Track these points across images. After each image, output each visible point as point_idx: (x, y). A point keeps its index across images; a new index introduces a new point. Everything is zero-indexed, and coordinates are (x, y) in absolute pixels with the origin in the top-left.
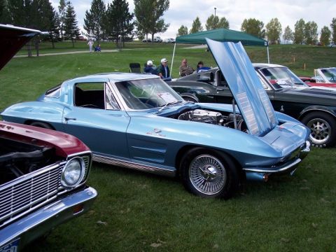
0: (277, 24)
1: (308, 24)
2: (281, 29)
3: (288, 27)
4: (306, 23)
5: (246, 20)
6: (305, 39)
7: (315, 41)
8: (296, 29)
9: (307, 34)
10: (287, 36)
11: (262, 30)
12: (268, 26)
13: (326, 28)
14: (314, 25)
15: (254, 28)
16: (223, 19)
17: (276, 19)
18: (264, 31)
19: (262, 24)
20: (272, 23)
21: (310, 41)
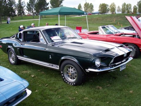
0: (114, 5)
1: (127, 5)
2: (116, 7)
3: (119, 6)
4: (126, 4)
5: (101, 4)
6: (126, 11)
7: (131, 12)
8: (122, 7)
9: (127, 9)
10: (118, 11)
11: (108, 8)
12: (110, 6)
13: (135, 6)
14: (130, 5)
15: (104, 7)
16: (91, 4)
17: (114, 3)
18: (109, 8)
19: (108, 5)
20: (112, 5)
21: (128, 12)
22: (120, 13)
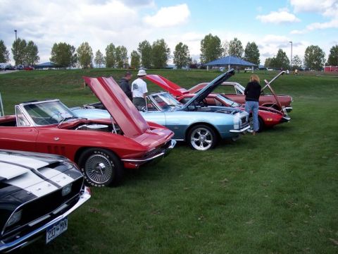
0: (88, 48)
1: (118, 48)
2: (92, 54)
3: (99, 51)
4: (116, 47)
5: (55, 45)
6: (117, 63)
7: (127, 65)
8: (107, 53)
9: (118, 59)
10: (98, 61)
11: (73, 55)
12: (79, 51)
13: (134, 52)
14: (124, 49)
15: (65, 53)
16: (31, 43)
17: (87, 44)
18: (76, 55)
19: (73, 48)
20: (82, 47)
21: (121, 65)
22: (103, 66)
